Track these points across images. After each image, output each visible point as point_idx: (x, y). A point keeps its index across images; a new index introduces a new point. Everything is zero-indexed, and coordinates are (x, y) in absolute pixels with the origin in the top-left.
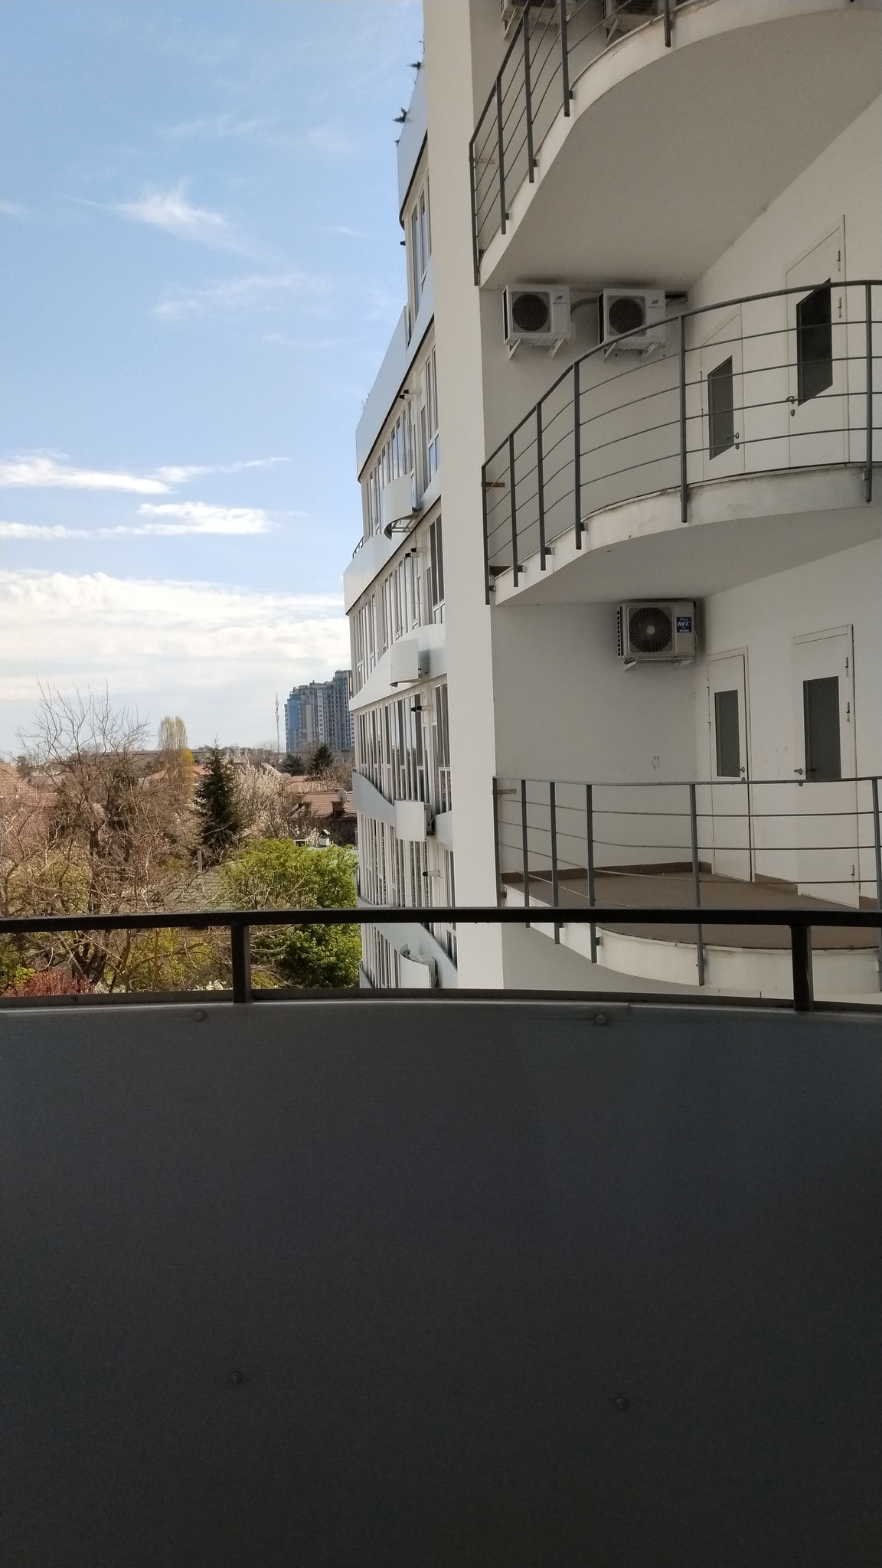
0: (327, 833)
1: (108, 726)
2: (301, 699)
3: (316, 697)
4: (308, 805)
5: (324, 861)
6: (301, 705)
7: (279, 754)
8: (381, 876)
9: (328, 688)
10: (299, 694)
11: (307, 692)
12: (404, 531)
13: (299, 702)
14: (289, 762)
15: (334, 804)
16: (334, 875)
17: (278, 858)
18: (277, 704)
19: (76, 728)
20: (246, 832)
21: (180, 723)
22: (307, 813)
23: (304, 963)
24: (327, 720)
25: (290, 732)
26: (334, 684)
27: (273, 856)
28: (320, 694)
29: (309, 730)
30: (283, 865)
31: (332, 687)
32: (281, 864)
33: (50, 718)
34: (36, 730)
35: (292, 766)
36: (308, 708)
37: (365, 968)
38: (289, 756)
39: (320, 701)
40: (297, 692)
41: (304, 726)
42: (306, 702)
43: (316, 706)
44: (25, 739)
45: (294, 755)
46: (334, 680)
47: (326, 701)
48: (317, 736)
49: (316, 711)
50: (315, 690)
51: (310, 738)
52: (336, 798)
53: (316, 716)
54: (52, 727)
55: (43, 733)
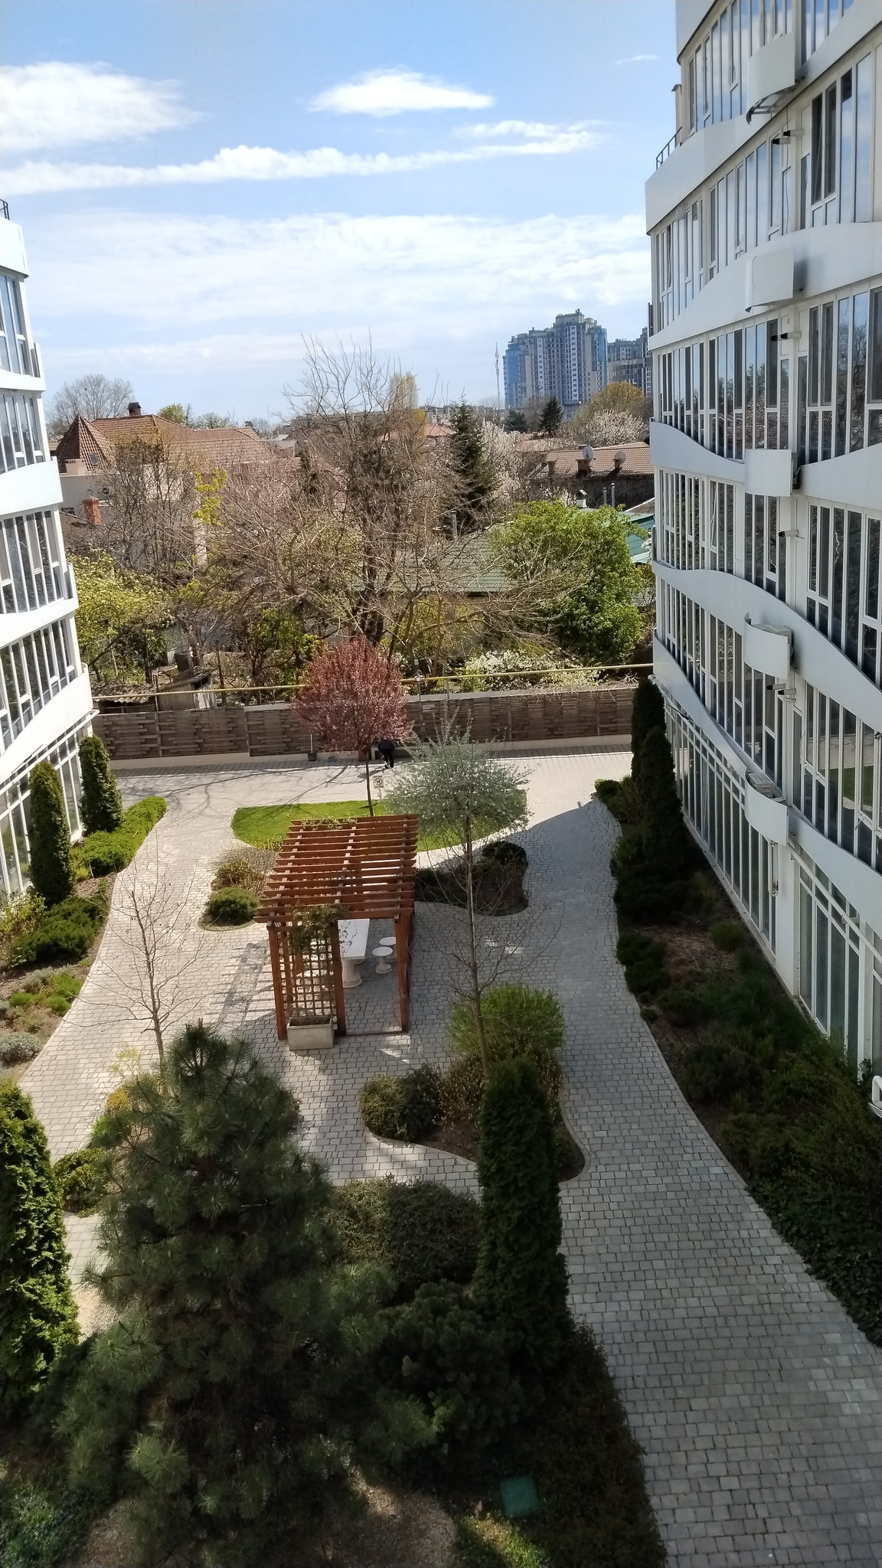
0: (584, 493)
1: (373, 382)
2: (520, 347)
3: (536, 347)
4: (552, 464)
5: (596, 523)
6: (521, 356)
7: (499, 411)
8: (690, 538)
9: (548, 335)
10: (518, 344)
11: (527, 341)
12: (768, 112)
13: (517, 353)
14: (513, 420)
15: (579, 462)
16: (609, 538)
17: (548, 521)
18: (497, 355)
19: (341, 385)
20: (495, 494)
21: (410, 379)
22: (551, 472)
23: (575, 630)
24: (547, 371)
25: (509, 386)
26: (554, 331)
27: (543, 518)
28: (540, 342)
29: (529, 383)
30: (553, 529)
31: (552, 334)
32: (551, 527)
33: (316, 375)
34: (302, 389)
35: (516, 423)
36: (528, 359)
37: (660, 635)
38: (512, 413)
39: (540, 351)
40: (515, 342)
41: (524, 379)
42: (526, 353)
43: (536, 357)
44: (292, 398)
45: (517, 411)
46: (555, 326)
47: (547, 350)
48: (538, 389)
49: (536, 362)
50: (535, 339)
51: (530, 393)
52: (581, 456)
53: (536, 368)
54: (318, 384)
55: (310, 391)
